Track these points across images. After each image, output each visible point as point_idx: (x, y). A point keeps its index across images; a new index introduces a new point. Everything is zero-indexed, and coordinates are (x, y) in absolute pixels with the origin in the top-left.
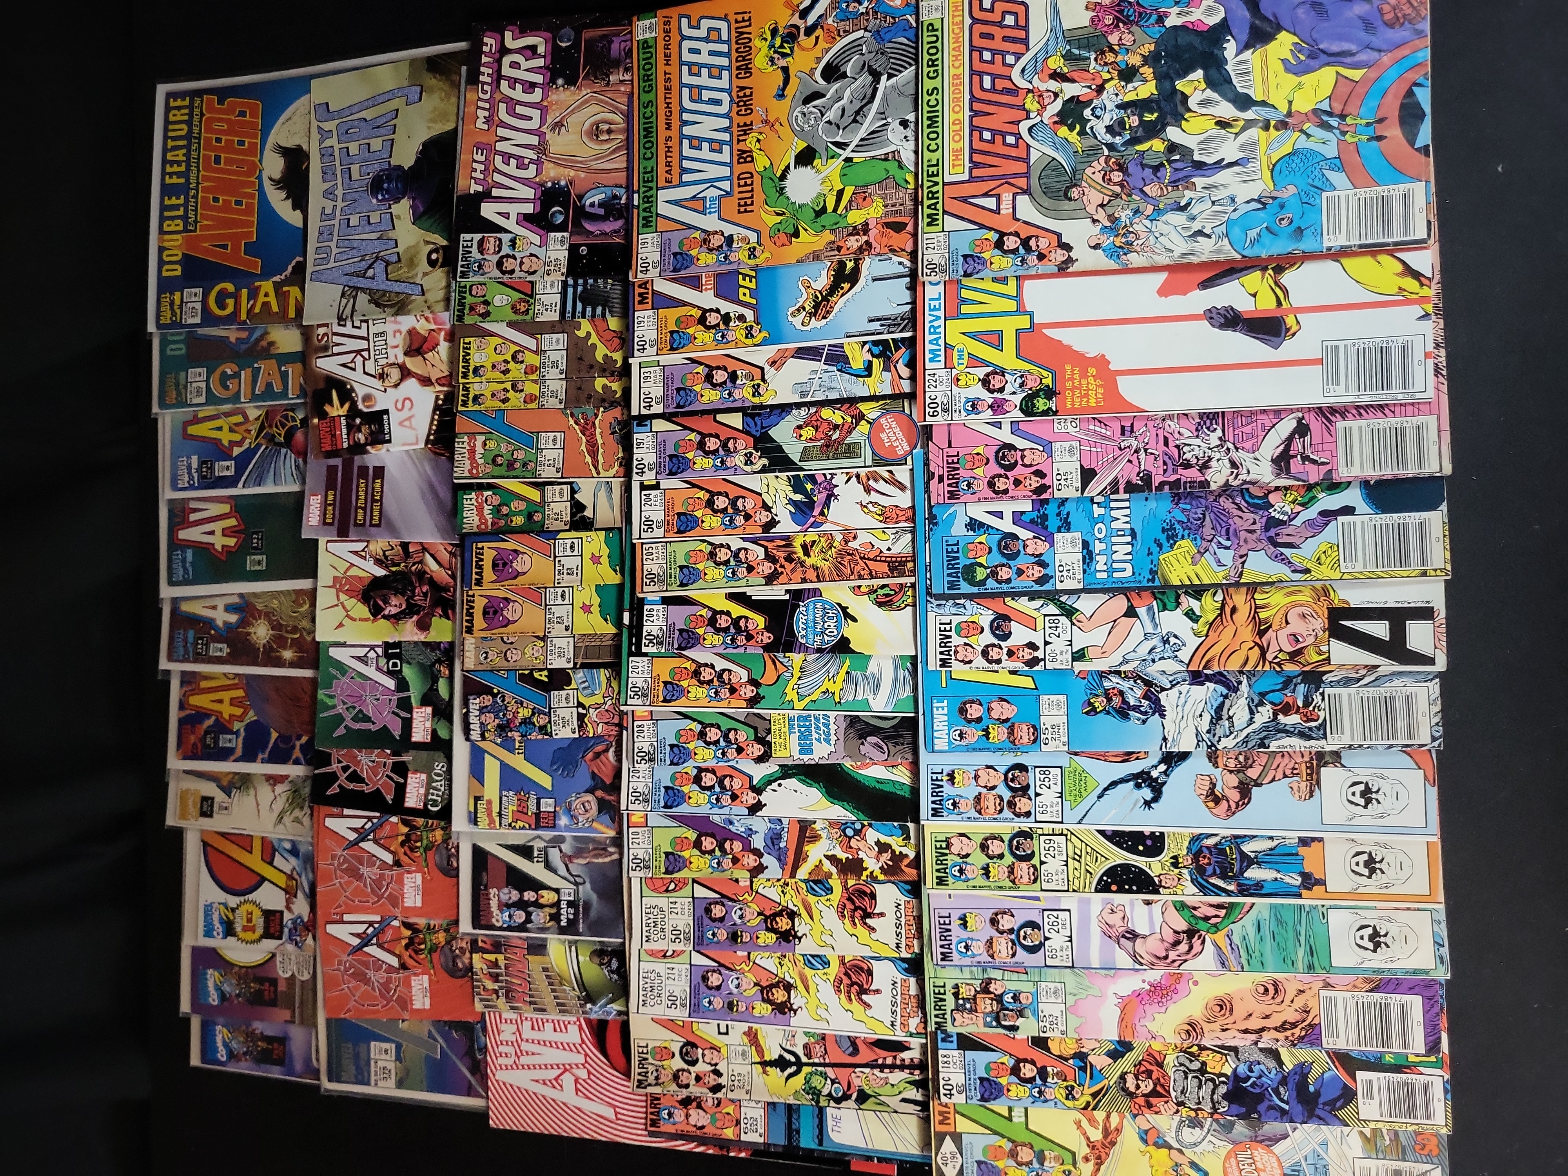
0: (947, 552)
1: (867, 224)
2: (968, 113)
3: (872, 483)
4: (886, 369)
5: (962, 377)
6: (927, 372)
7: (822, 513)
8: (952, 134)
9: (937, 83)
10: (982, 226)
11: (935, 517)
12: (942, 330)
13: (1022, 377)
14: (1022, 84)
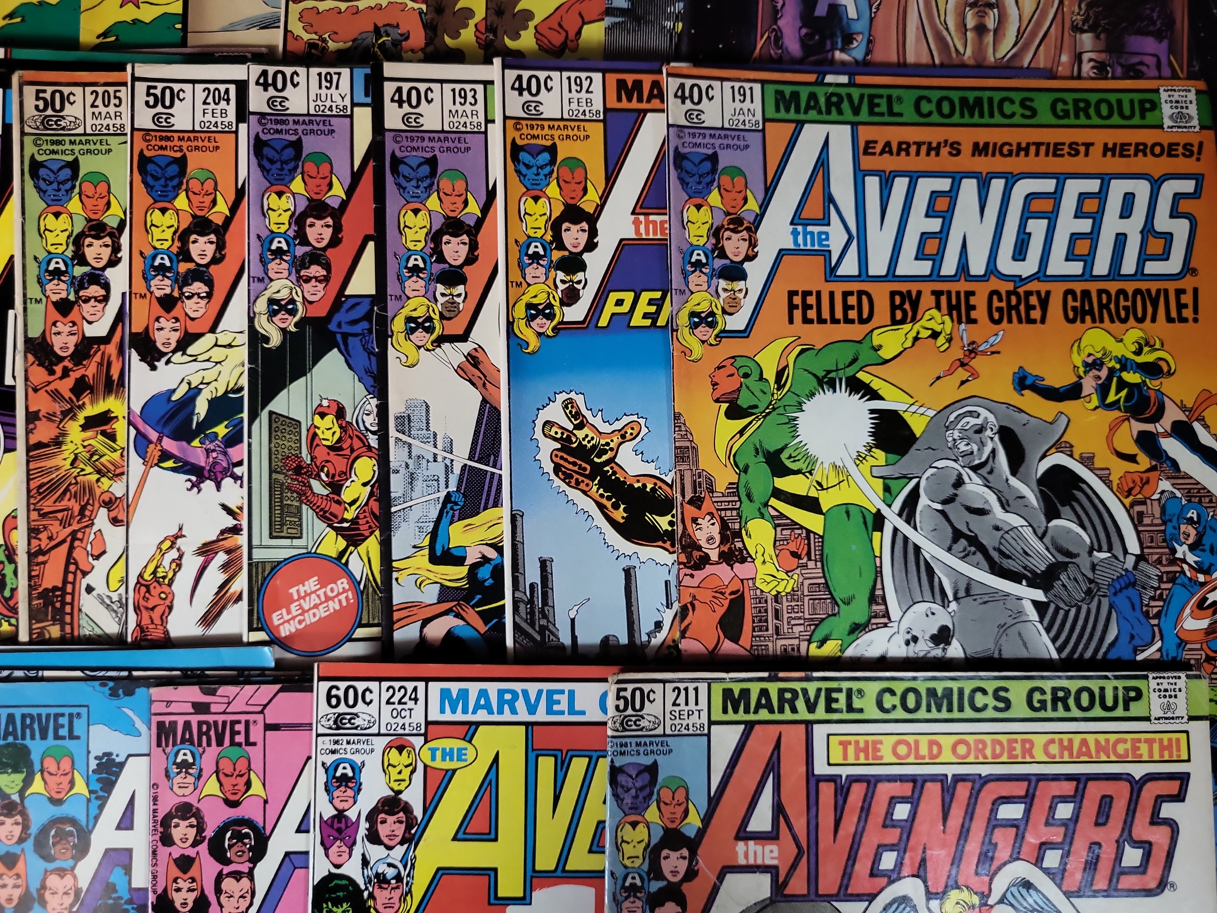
0: (57, 716)
1: (743, 561)
2: (950, 771)
3: (221, 558)
4: (445, 593)
5: (404, 758)
6: (421, 685)
7: (165, 456)
8: (911, 739)
9: (1020, 708)
10: (714, 802)
11: (129, 693)
12: (507, 716)
13: (398, 878)
14: (1000, 885)
